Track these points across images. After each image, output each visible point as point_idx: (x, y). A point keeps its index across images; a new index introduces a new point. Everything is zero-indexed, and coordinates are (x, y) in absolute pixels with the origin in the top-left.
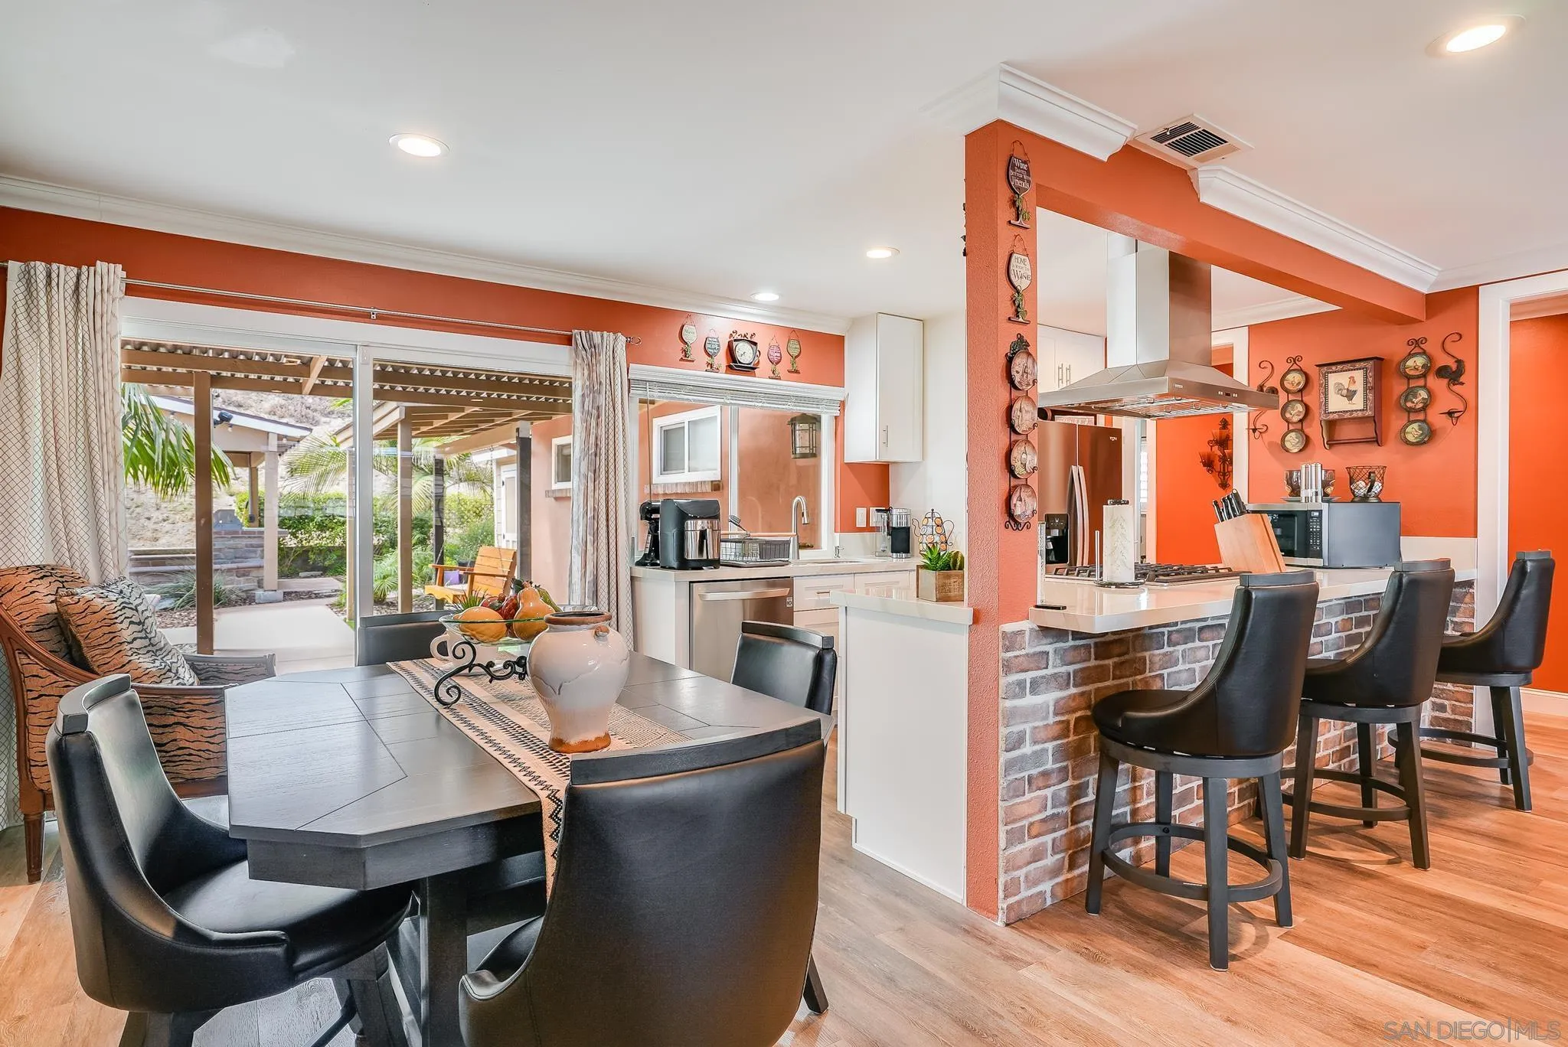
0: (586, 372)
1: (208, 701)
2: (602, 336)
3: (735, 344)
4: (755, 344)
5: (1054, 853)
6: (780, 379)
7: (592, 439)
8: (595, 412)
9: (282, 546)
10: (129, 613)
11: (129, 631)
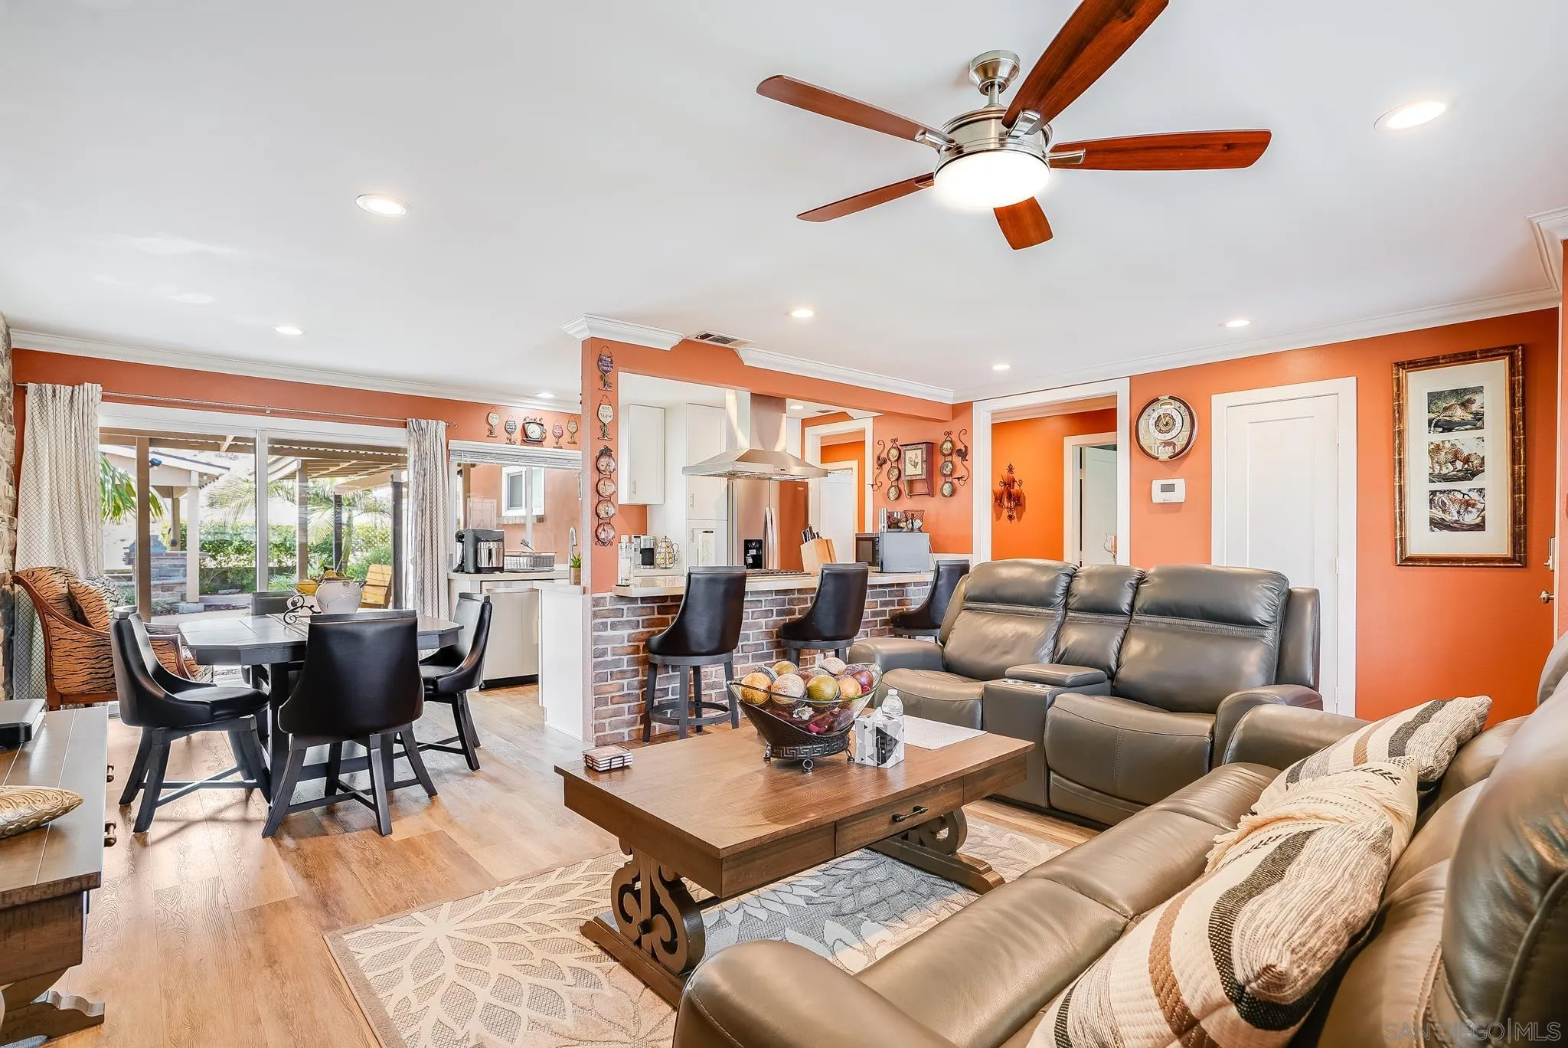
0: (416, 447)
1: (161, 644)
2: (428, 423)
3: (527, 425)
4: (542, 425)
5: (629, 713)
6: (561, 448)
7: (421, 489)
8: (422, 472)
9: (203, 567)
10: (110, 595)
11: (110, 605)
